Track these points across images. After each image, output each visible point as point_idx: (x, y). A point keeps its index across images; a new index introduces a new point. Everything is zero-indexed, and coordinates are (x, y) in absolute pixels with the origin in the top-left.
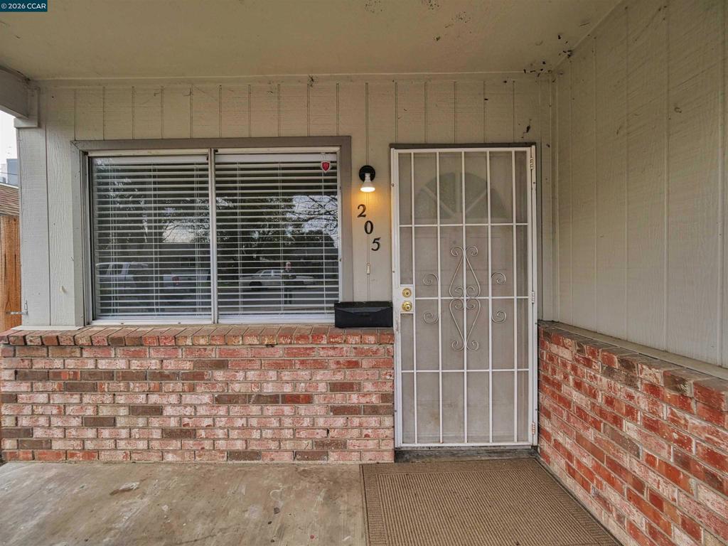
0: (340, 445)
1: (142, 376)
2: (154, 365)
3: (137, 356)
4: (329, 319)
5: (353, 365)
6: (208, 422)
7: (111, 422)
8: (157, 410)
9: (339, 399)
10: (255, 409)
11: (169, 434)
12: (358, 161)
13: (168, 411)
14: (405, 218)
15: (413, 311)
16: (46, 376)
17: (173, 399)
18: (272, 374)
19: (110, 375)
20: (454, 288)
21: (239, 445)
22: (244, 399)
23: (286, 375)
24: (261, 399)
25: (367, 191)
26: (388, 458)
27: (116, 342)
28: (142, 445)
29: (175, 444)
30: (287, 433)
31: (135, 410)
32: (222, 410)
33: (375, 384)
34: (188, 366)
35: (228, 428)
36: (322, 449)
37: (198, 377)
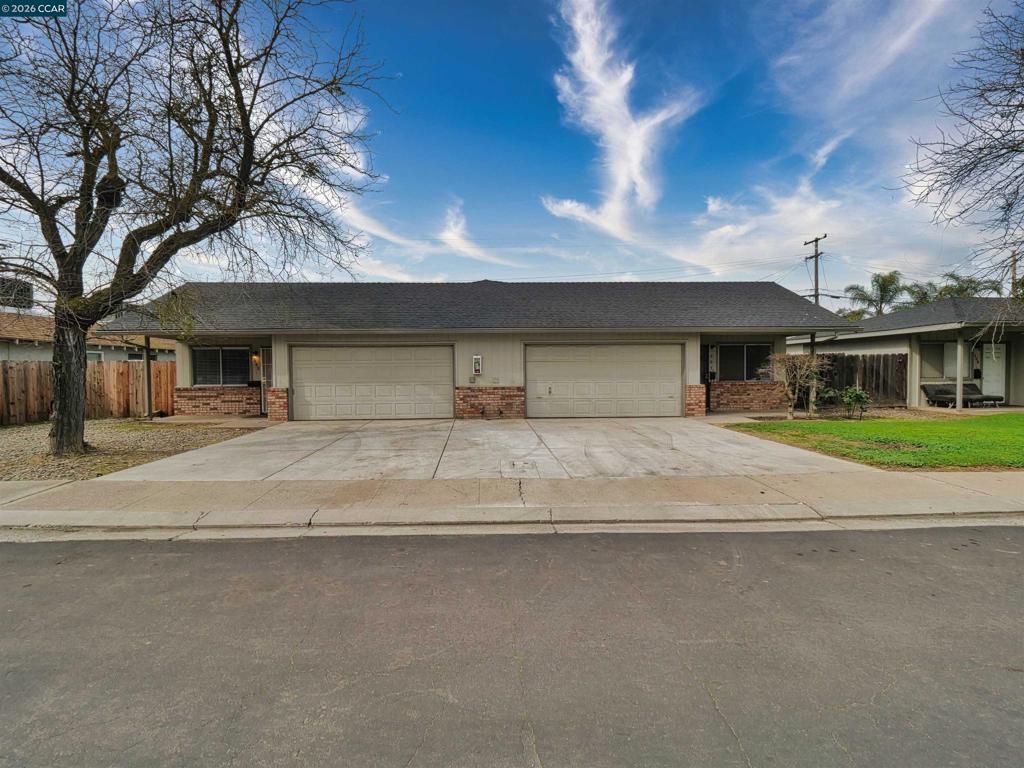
0: (249, 411)
1: (205, 397)
2: (208, 394)
3: (204, 392)
4: (247, 385)
5: (252, 394)
6: (220, 406)
7: (198, 407)
8: (208, 404)
9: (249, 401)
10: (230, 404)
11: (211, 409)
12: (253, 351)
13: (211, 404)
15: (266, 383)
16: (184, 397)
17: (212, 401)
18: (234, 396)
19: (198, 397)
21: (227, 411)
22: (228, 401)
23: (237, 396)
24: (232, 401)
25: (255, 357)
27: (200, 389)
28: (205, 411)
29: (213, 411)
30: (237, 409)
31: (204, 404)
32: (223, 404)
34: (216, 394)
35: (224, 407)
36: (245, 412)
37: (218, 397)
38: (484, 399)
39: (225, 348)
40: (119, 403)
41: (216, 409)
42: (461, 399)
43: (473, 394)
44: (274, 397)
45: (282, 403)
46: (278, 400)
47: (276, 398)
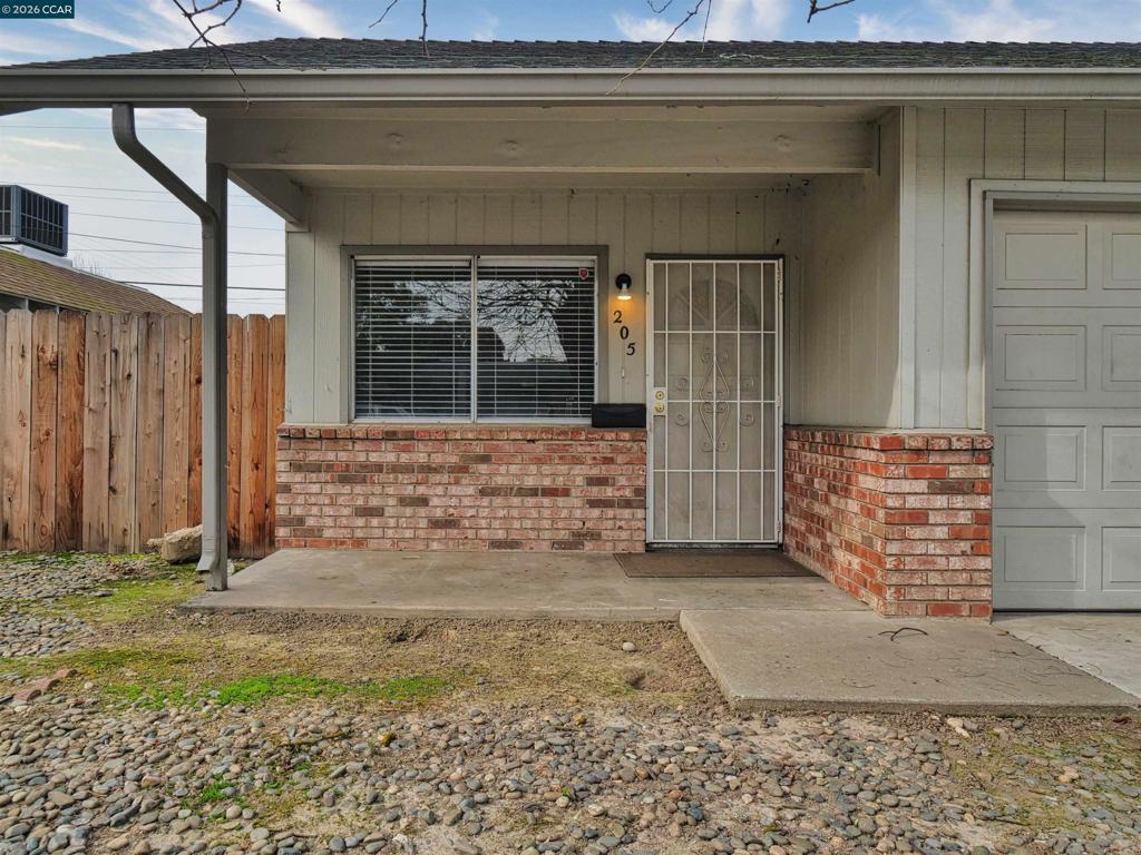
0: (595, 536)
1: (408, 469)
2: (422, 458)
3: (406, 450)
4: (588, 421)
5: (608, 461)
6: (471, 512)
7: (379, 512)
8: (423, 501)
9: (595, 492)
10: (516, 501)
11: (435, 524)
12: (615, 268)
13: (435, 501)
14: (658, 325)
15: (665, 413)
16: (317, 468)
17: (440, 490)
18: (533, 469)
19: (379, 468)
20: (704, 392)
21: (501, 535)
22: (505, 491)
23: (546, 469)
24: (522, 492)
25: (623, 300)
26: (640, 548)
27: (390, 436)
28: (408, 534)
29: (441, 533)
30: (546, 524)
31: (404, 501)
32: (485, 501)
33: (629, 479)
34: (454, 459)
35: (490, 518)
36: (578, 539)
37: (464, 469)
40: (39, 492)
41: (451, 523)
44: (922, 486)
45: (964, 518)
46: (941, 501)
47: (933, 491)
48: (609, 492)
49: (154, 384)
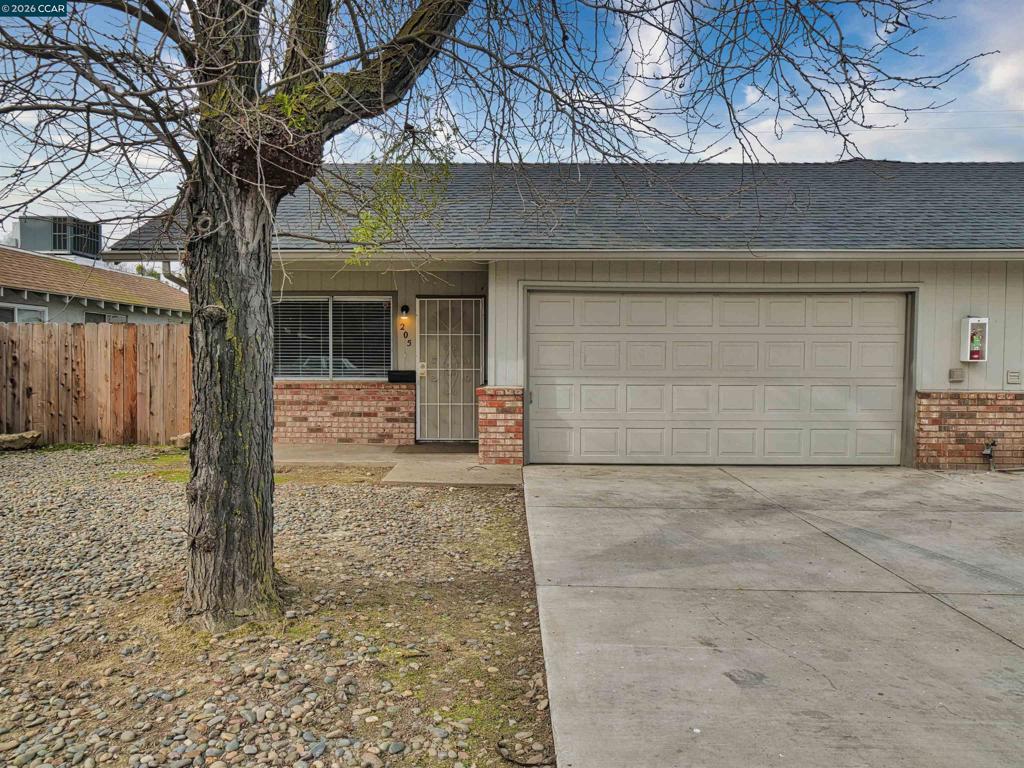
0: (390, 436)
1: (297, 403)
2: (304, 398)
3: (296, 393)
4: (387, 379)
5: (396, 399)
6: (329, 424)
8: (305, 419)
9: (390, 414)
10: (351, 419)
11: (311, 430)
12: (400, 304)
13: (311, 419)
14: (422, 331)
15: (426, 375)
17: (313, 414)
18: (359, 403)
20: (445, 364)
21: (343, 435)
22: (345, 414)
23: (366, 403)
24: (353, 414)
25: (404, 319)
26: (412, 442)
27: (289, 387)
28: (298, 435)
29: (314, 435)
30: (366, 430)
31: (296, 419)
32: (336, 419)
33: (406, 407)
34: (320, 398)
35: (338, 427)
36: (381, 438)
37: (325, 403)
38: (989, 423)
39: (338, 298)
40: (115, 414)
41: (319, 430)
42: (934, 422)
43: (963, 409)
44: (494, 410)
45: (511, 423)
46: (502, 416)
47: (498, 412)
48: (396, 414)
49: (171, 360)
